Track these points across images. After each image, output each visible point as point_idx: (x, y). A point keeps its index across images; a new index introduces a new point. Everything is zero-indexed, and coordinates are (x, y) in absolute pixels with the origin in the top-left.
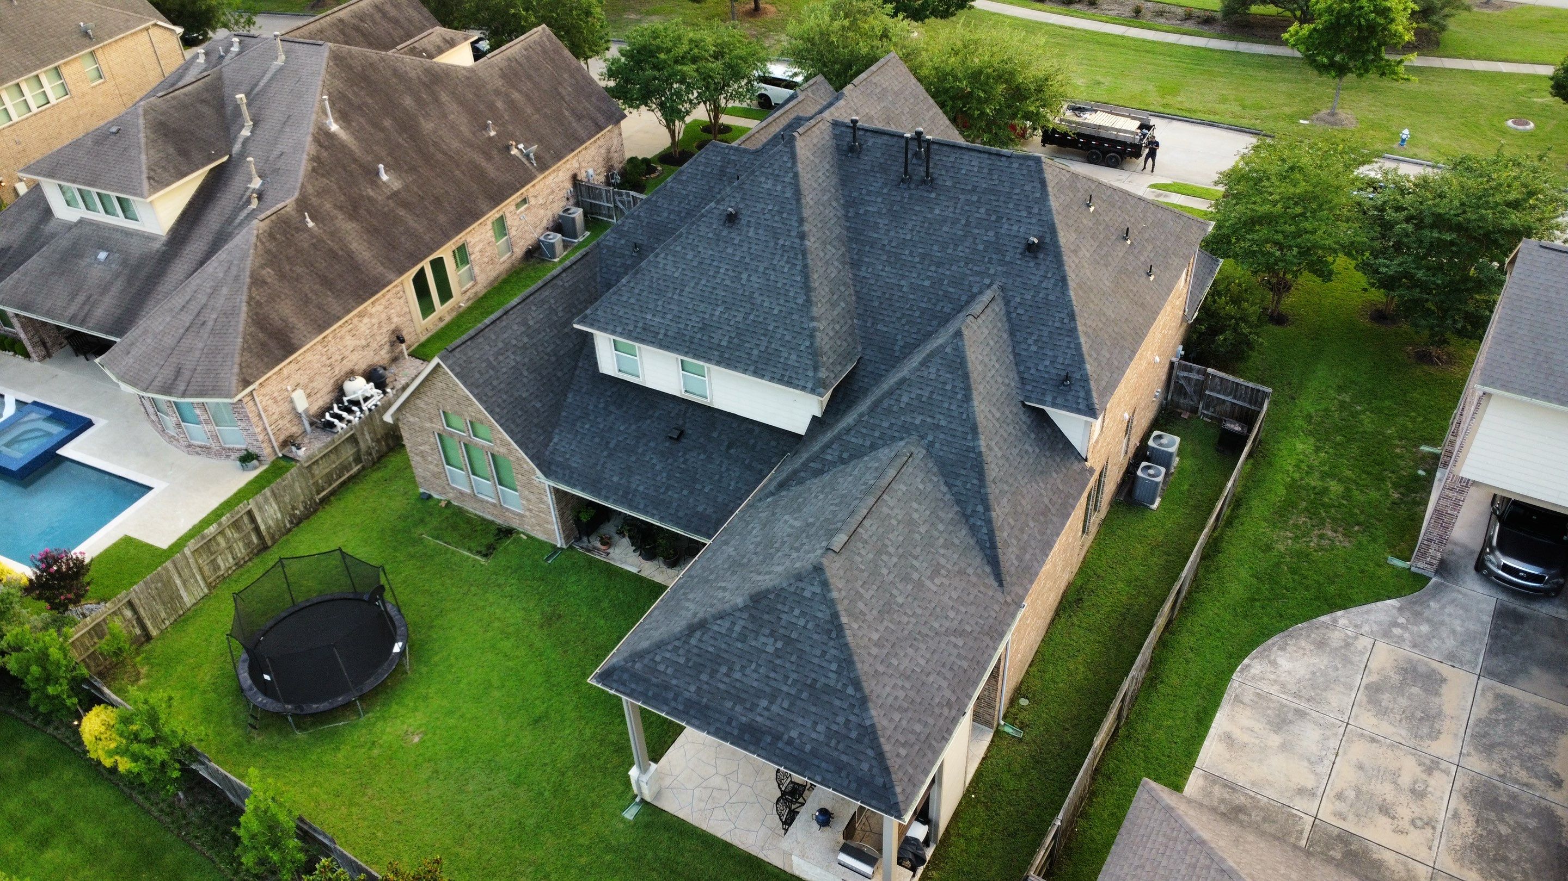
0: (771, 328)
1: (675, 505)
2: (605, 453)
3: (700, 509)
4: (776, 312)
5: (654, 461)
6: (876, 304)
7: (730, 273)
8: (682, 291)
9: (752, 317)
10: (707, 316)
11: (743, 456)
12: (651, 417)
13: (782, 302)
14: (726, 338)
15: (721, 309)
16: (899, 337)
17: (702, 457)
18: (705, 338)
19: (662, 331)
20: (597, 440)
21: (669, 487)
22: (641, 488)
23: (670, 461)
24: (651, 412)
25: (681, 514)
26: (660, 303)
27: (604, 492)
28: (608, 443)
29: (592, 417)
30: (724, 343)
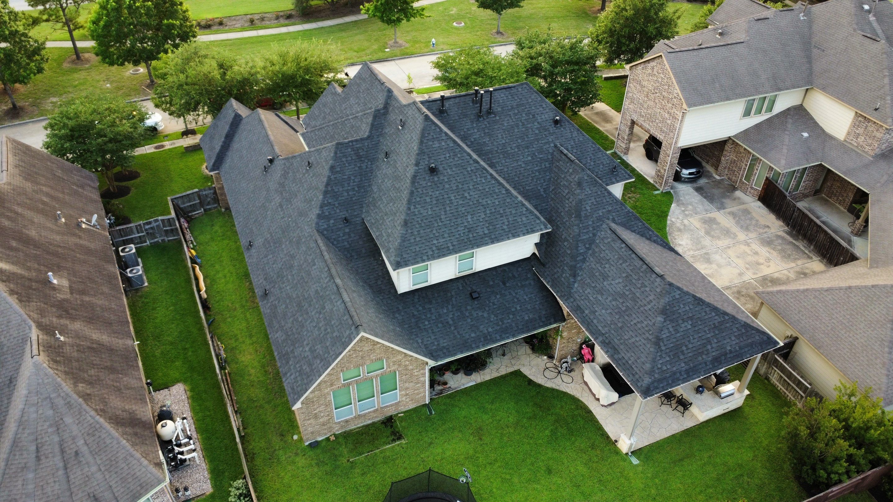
0: (502, 212)
1: (514, 325)
2: (453, 328)
3: (526, 318)
4: (497, 203)
5: (480, 314)
6: (517, 179)
7: (457, 197)
8: (440, 219)
9: (488, 212)
10: (466, 224)
11: (514, 283)
12: (452, 296)
13: (496, 197)
14: (485, 229)
15: (469, 217)
16: (539, 188)
17: (498, 297)
18: (475, 235)
19: (450, 245)
20: (440, 325)
21: (502, 320)
22: (490, 330)
23: (487, 309)
24: (449, 294)
25: (520, 327)
26: (434, 232)
27: (474, 346)
28: (447, 323)
29: (424, 317)
30: (486, 232)
